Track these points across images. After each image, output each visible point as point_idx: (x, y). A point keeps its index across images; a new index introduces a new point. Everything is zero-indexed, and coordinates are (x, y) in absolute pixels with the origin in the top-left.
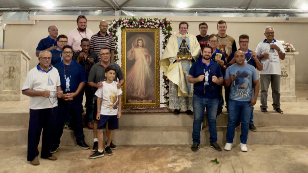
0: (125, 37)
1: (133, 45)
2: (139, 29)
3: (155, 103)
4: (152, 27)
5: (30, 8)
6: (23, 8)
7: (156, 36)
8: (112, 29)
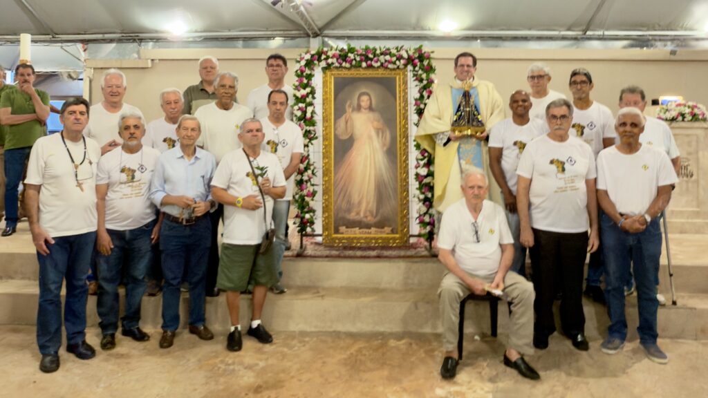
0: (330, 88)
1: (350, 106)
2: (361, 69)
3: (397, 236)
4: (390, 66)
5: (141, 35)
6: (128, 35)
7: (400, 85)
8: (302, 72)
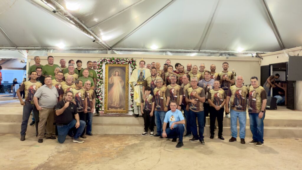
0: (107, 69)
1: (113, 74)
2: (116, 64)
3: (125, 111)
4: (124, 64)
5: (48, 48)
6: (43, 48)
7: (127, 69)
8: (99, 65)
